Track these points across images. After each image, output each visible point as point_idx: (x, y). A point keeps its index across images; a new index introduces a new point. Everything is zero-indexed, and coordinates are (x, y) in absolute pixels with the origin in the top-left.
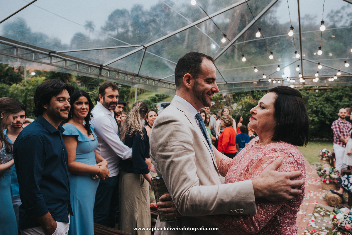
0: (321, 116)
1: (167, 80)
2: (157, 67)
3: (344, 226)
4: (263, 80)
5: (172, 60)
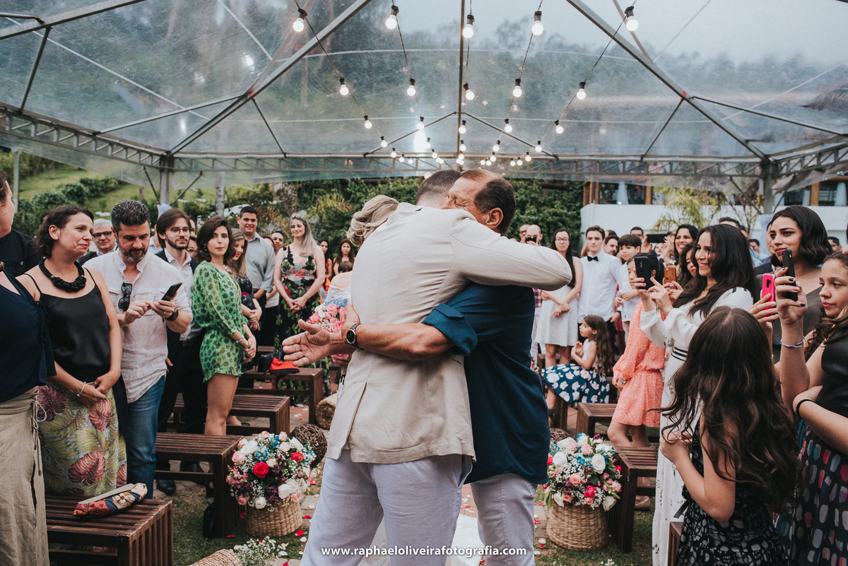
1: (119, 136)
2: (87, 95)
3: (568, 479)
4: (375, 155)
5: (136, 78)
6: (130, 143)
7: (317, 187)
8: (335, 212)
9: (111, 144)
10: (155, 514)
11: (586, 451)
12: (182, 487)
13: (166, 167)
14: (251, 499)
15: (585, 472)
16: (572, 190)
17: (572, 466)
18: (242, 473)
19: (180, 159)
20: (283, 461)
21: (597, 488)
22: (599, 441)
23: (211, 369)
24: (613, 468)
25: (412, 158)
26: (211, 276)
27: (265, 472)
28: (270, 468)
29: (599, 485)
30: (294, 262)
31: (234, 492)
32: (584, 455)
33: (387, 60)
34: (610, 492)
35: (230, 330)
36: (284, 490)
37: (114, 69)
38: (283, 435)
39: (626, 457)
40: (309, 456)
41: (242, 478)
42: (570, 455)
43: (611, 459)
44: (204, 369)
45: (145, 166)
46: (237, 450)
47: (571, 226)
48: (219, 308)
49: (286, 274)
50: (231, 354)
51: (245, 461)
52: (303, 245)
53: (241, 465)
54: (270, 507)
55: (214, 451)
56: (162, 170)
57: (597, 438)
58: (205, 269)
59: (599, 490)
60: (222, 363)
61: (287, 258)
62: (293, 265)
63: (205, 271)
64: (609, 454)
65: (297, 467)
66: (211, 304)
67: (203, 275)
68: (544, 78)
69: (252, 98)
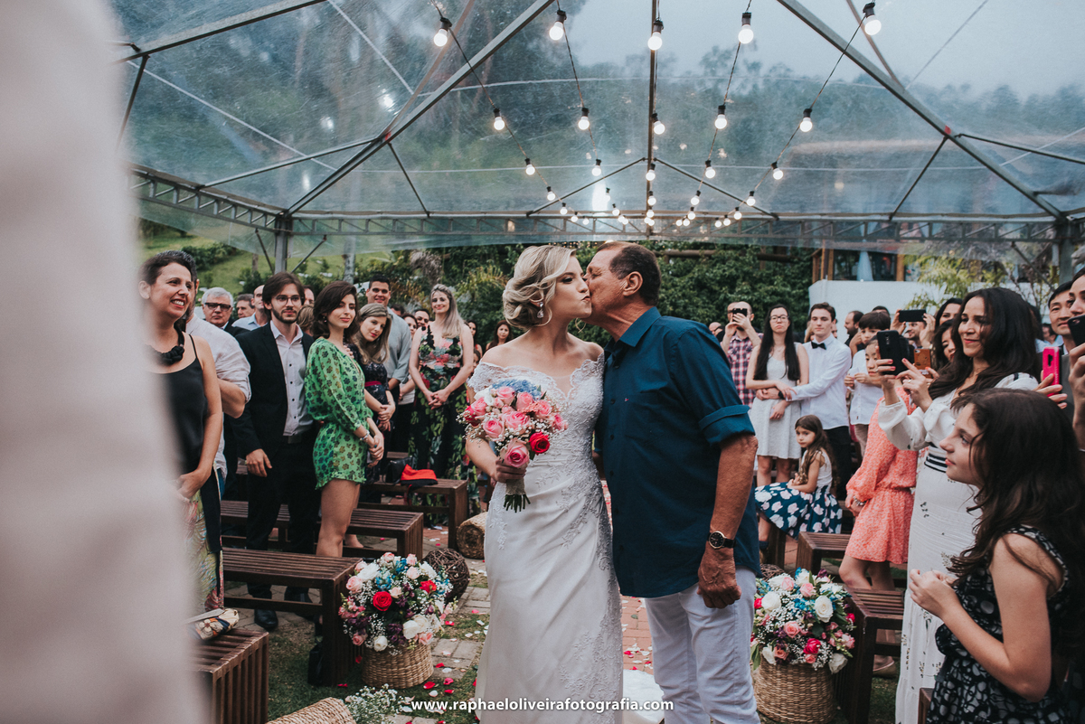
1: (228, 191)
2: (190, 139)
3: (783, 628)
4: (540, 215)
5: (247, 118)
6: (240, 199)
7: (469, 258)
8: (491, 289)
9: (218, 200)
10: (246, 647)
11: (807, 591)
12: (286, 622)
13: (283, 229)
14: (368, 638)
15: (805, 619)
16: (797, 263)
17: (788, 611)
18: (358, 604)
19: (300, 219)
20: (411, 591)
21: (822, 642)
22: (825, 579)
23: (327, 473)
24: (844, 616)
25: (589, 217)
26: (330, 356)
27: (387, 604)
28: (394, 599)
29: (825, 638)
30: (435, 345)
31: (348, 629)
32: (804, 597)
33: (557, 92)
34: (838, 648)
35: (353, 424)
36: (411, 628)
37: (222, 106)
38: (411, 558)
39: (862, 603)
40: (443, 585)
41: (358, 610)
42: (785, 597)
43: (841, 604)
44: (318, 472)
45: (257, 228)
46: (353, 574)
47: (797, 308)
48: (340, 396)
49: (424, 361)
50: (353, 454)
51: (362, 589)
52: (446, 324)
53: (358, 595)
54: (392, 650)
55: (325, 576)
56: (277, 234)
57: (822, 576)
58: (323, 347)
59: (824, 644)
60: (340, 466)
61: (426, 340)
62: (434, 348)
63: (323, 350)
64: (838, 596)
65: (428, 600)
66: (330, 391)
67: (320, 355)
68: (759, 112)
69: (388, 142)
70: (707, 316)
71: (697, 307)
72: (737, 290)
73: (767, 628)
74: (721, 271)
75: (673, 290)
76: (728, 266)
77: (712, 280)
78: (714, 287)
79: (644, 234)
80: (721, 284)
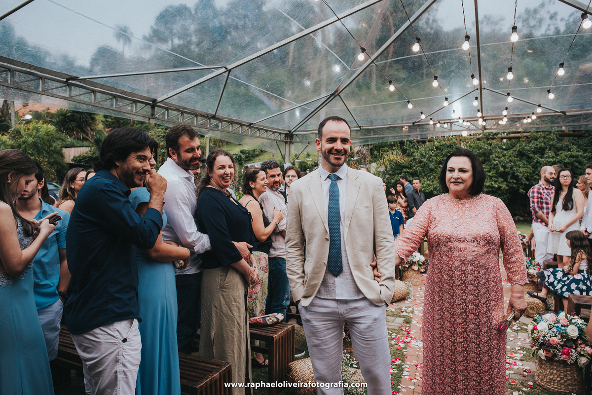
0: (511, 181)
1: (263, 125)
2: (247, 103)
3: (549, 340)
4: (420, 123)
5: (272, 90)
6: (269, 128)
7: (383, 147)
8: (396, 163)
9: (259, 129)
10: (286, 329)
11: (564, 323)
13: (288, 140)
15: (561, 336)
16: (588, 137)
17: (552, 332)
19: (297, 135)
21: (572, 350)
22: (576, 317)
25: (447, 123)
29: (574, 347)
32: (561, 325)
34: (582, 353)
37: (261, 87)
42: (551, 325)
45: (277, 141)
54: (347, 339)
56: (286, 143)
57: (574, 315)
59: (574, 350)
64: (582, 326)
69: (338, 94)
70: (526, 172)
71: (520, 167)
72: (545, 156)
73: (540, 340)
74: (534, 145)
75: (503, 158)
76: (539, 142)
77: (529, 151)
78: (530, 155)
79: (481, 129)
80: (534, 153)
